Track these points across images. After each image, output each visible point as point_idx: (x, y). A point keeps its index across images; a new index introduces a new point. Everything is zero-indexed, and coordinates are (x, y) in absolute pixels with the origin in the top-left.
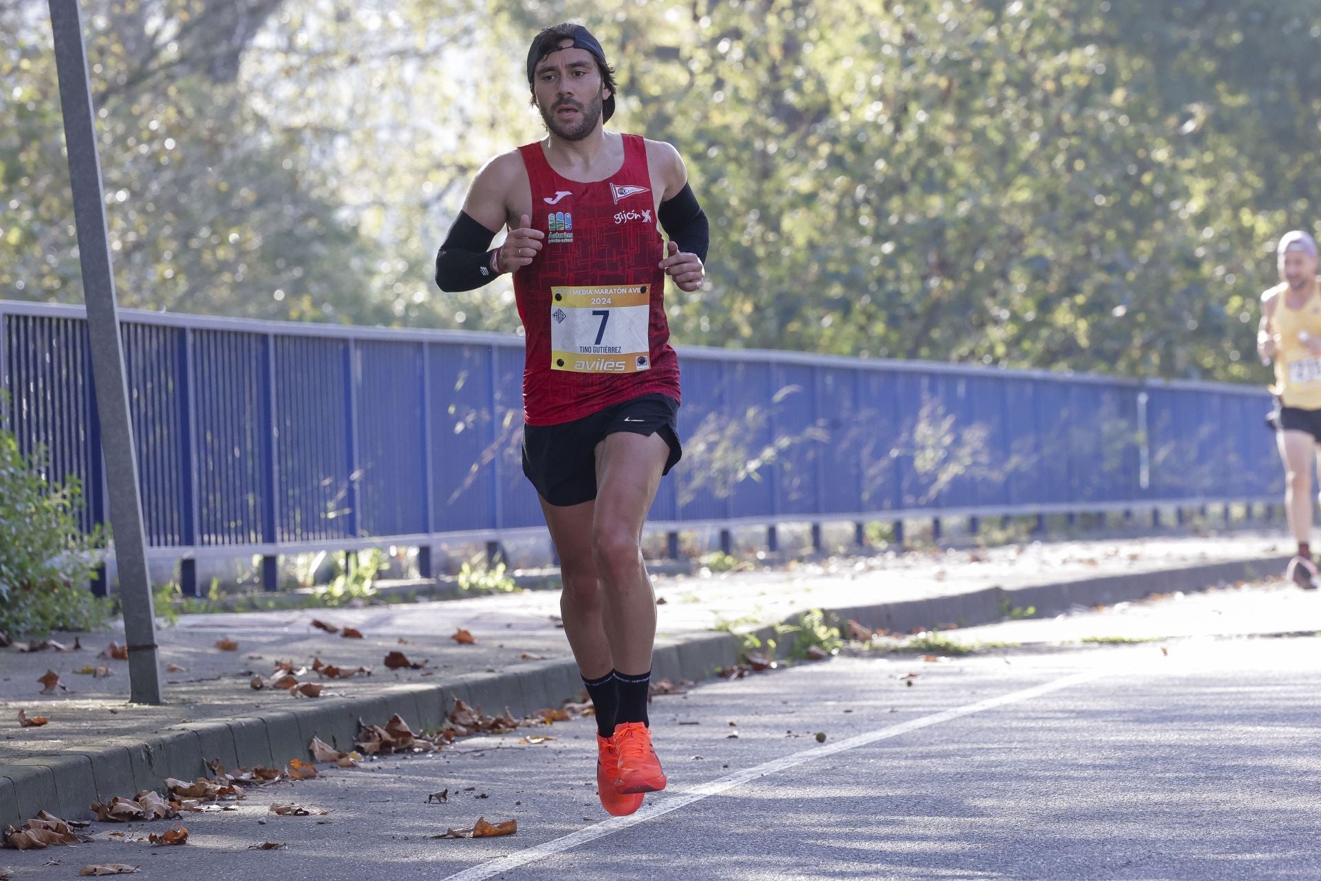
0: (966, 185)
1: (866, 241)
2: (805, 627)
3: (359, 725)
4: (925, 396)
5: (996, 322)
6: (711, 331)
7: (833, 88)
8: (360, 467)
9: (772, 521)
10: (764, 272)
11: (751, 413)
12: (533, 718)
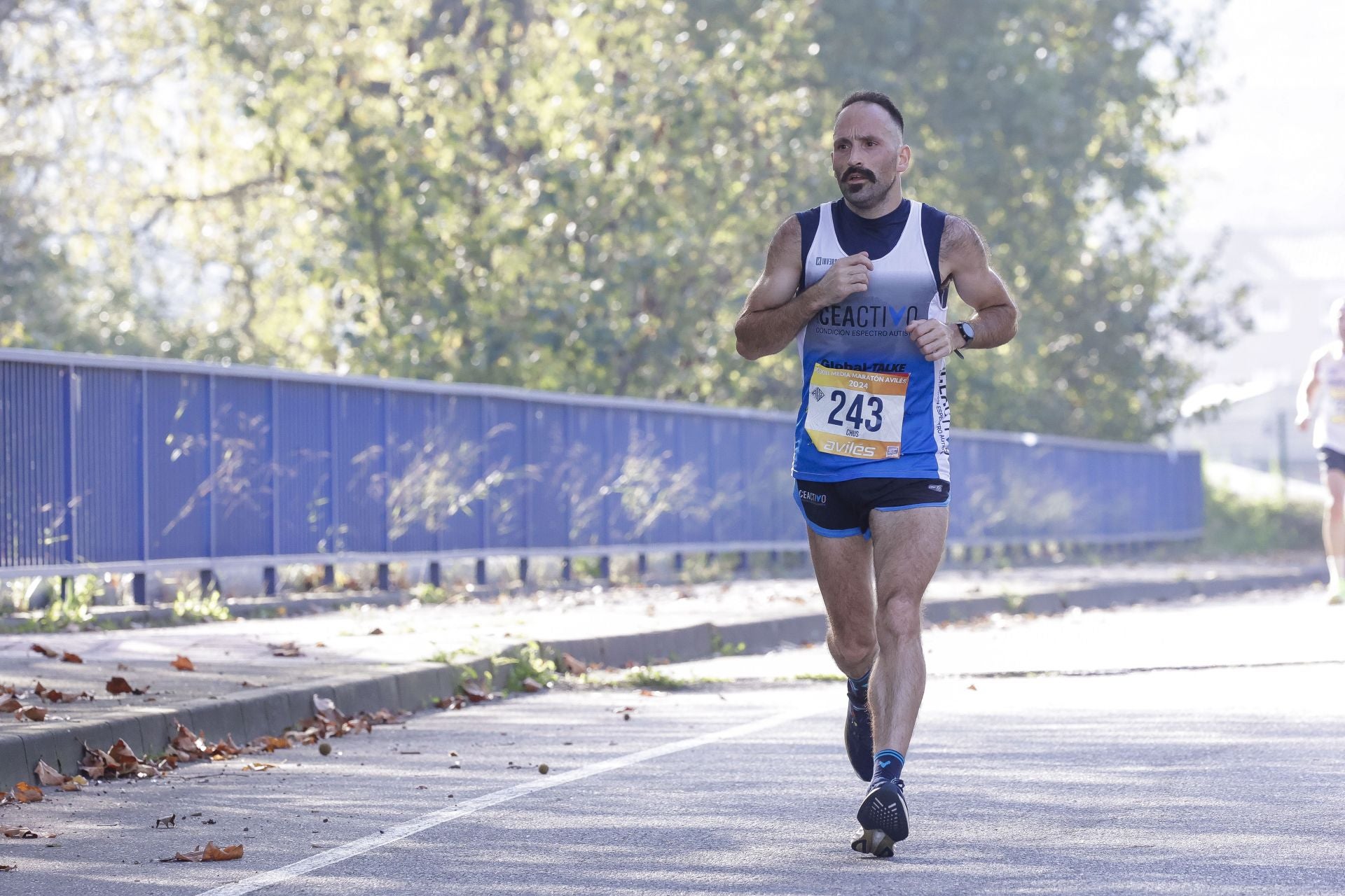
0: (676, 226)
1: (575, 278)
2: (520, 658)
3: (84, 750)
4: (634, 434)
5: (702, 360)
6: (420, 364)
7: (544, 124)
8: (77, 495)
9: (481, 554)
10: (475, 306)
11: (464, 447)
12: (254, 746)
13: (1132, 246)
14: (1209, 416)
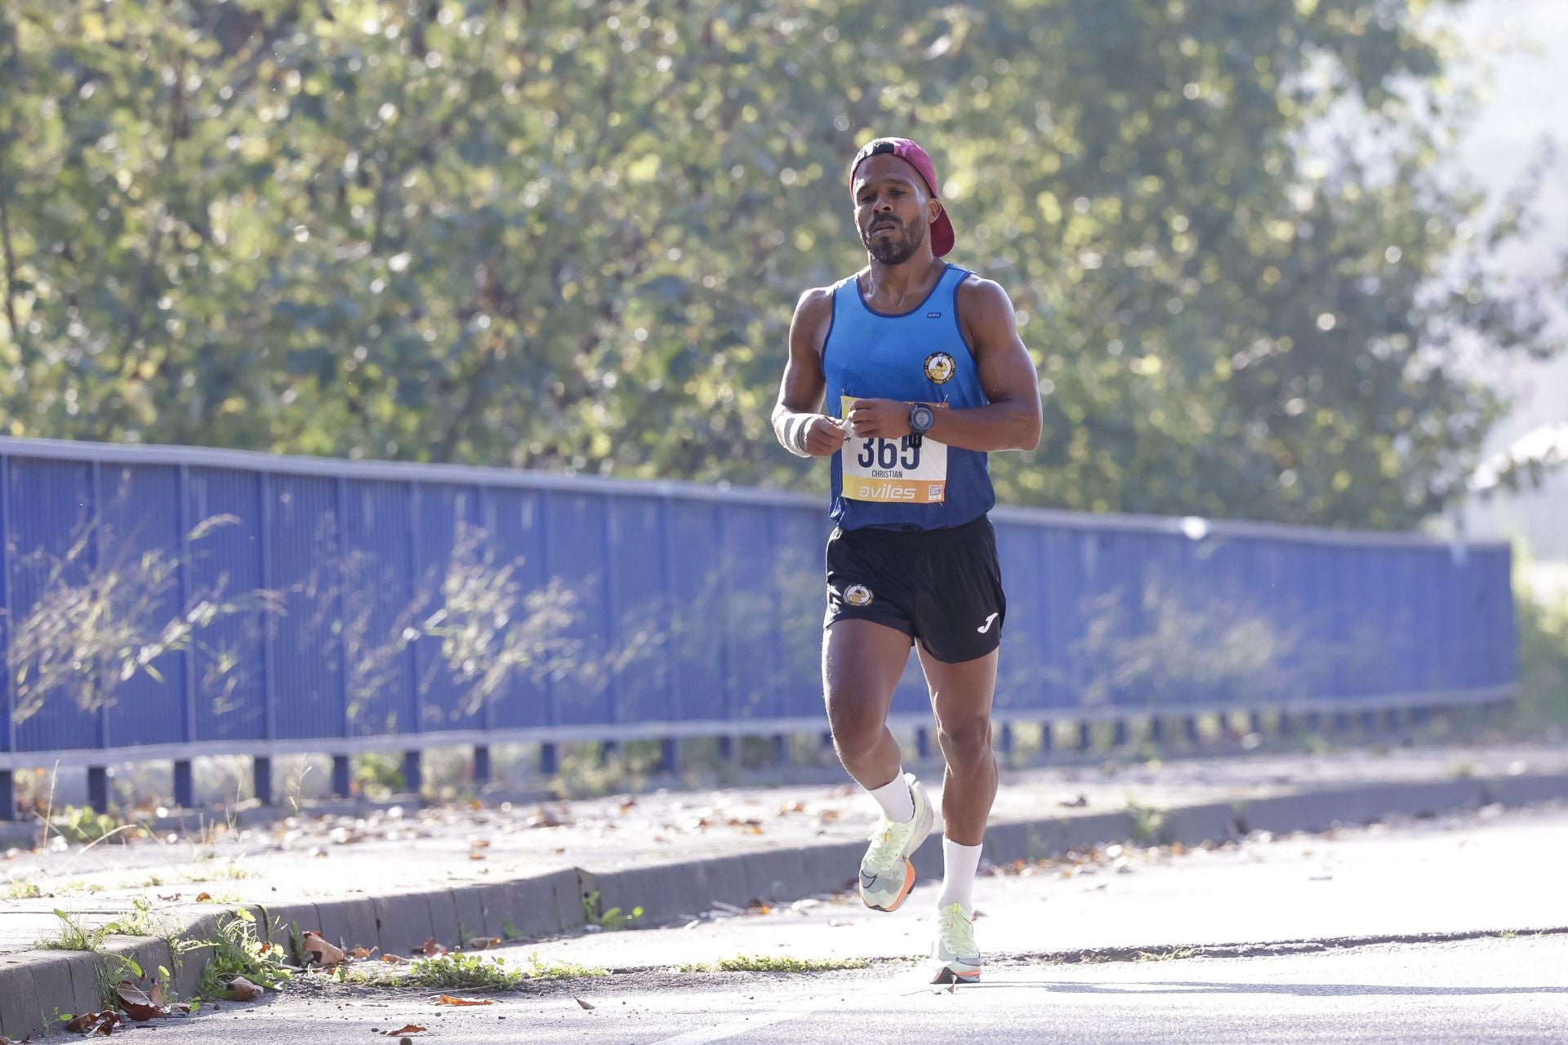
0: (542, 151)
2: (224, 941)
4: (461, 527)
5: (595, 394)
6: (83, 414)
9: (183, 751)
11: (148, 560)
13: (1381, 176)
14: (1524, 477)
